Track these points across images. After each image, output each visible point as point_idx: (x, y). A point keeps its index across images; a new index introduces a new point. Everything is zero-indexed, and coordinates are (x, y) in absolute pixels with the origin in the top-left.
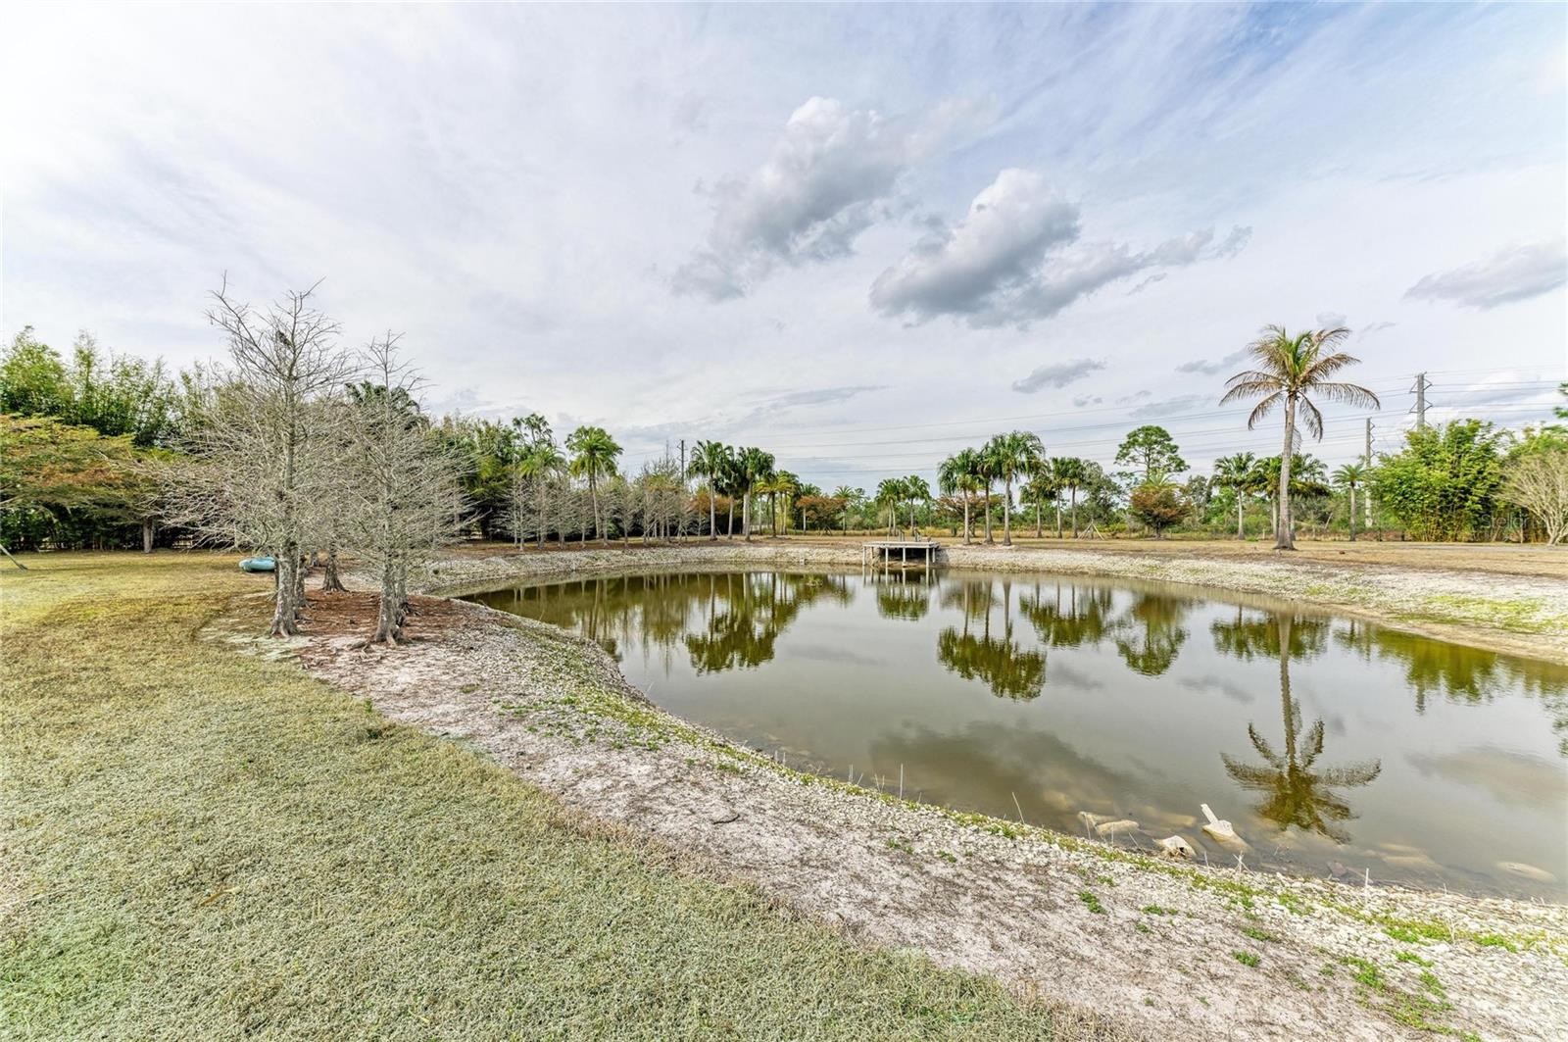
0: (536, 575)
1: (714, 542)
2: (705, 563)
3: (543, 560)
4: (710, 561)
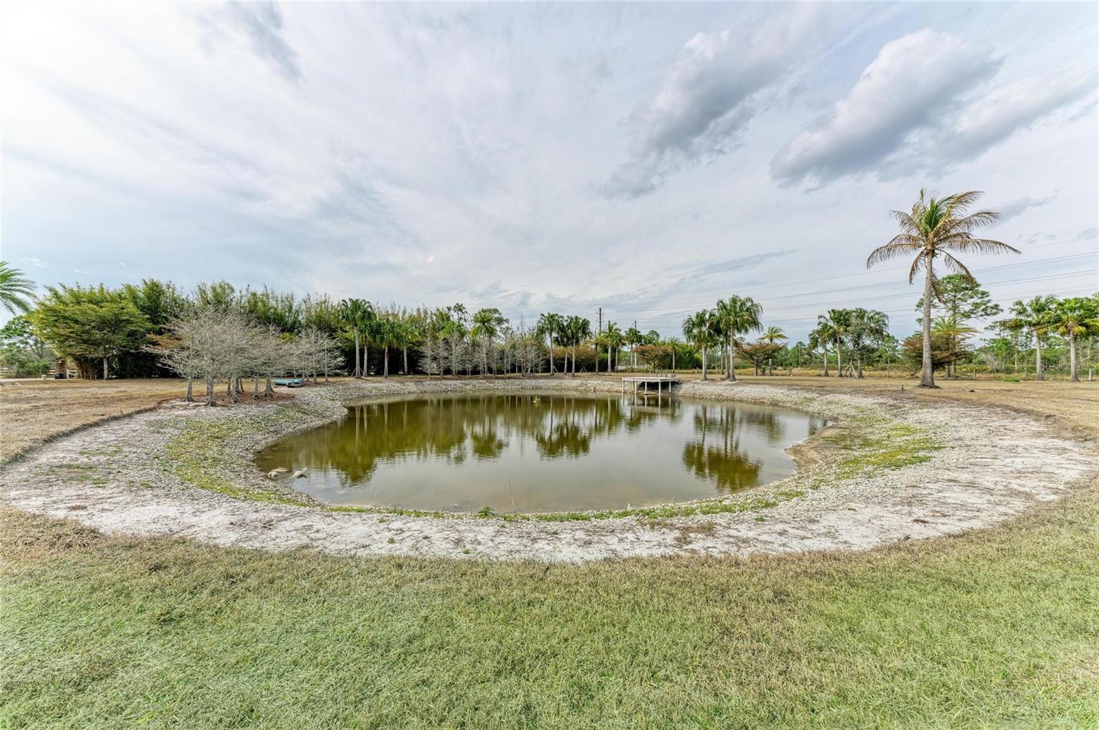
0: (425, 392)
1: (552, 377)
2: (537, 389)
3: (435, 384)
4: (540, 388)
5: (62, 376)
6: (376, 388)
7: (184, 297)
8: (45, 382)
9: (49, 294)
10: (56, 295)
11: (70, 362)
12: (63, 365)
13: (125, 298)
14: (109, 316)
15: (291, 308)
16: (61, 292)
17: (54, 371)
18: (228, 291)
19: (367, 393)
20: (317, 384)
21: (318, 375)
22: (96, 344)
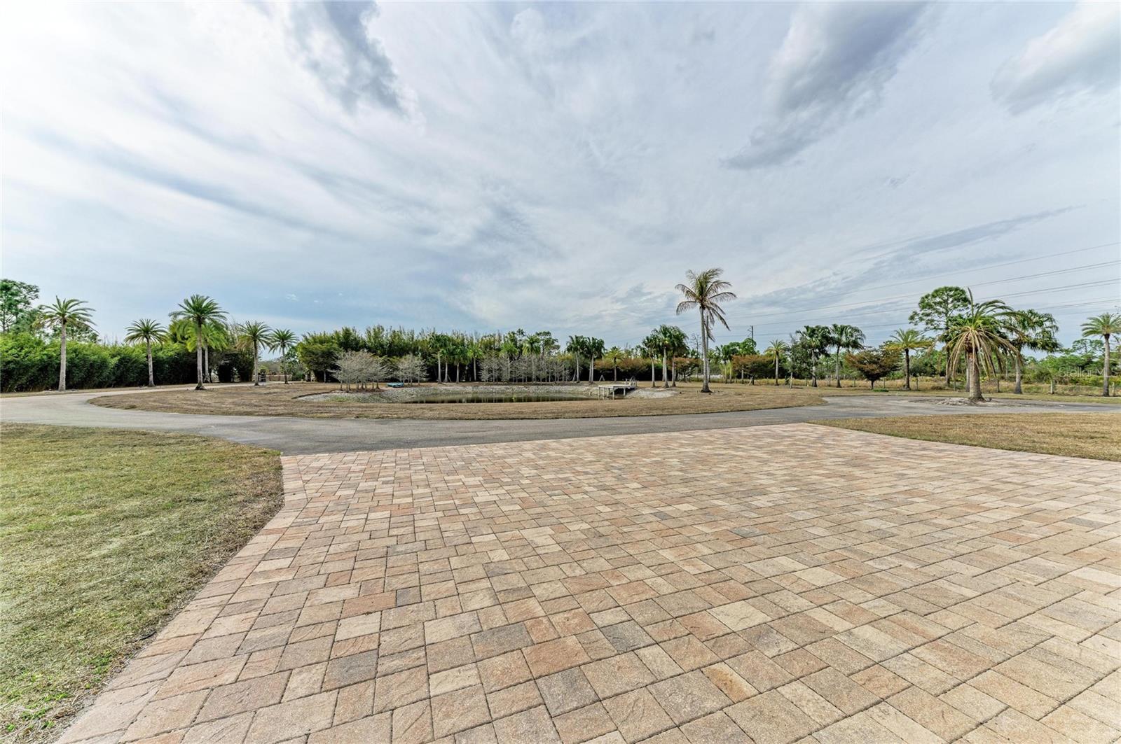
5: (309, 380)
6: (446, 389)
7: (360, 336)
8: (302, 383)
9: (304, 338)
10: (307, 339)
11: (312, 373)
12: (309, 375)
13: (334, 339)
14: (326, 350)
15: (413, 338)
16: (308, 337)
17: (306, 378)
18: (381, 330)
19: (438, 392)
20: (412, 386)
21: (413, 382)
22: (321, 364)
